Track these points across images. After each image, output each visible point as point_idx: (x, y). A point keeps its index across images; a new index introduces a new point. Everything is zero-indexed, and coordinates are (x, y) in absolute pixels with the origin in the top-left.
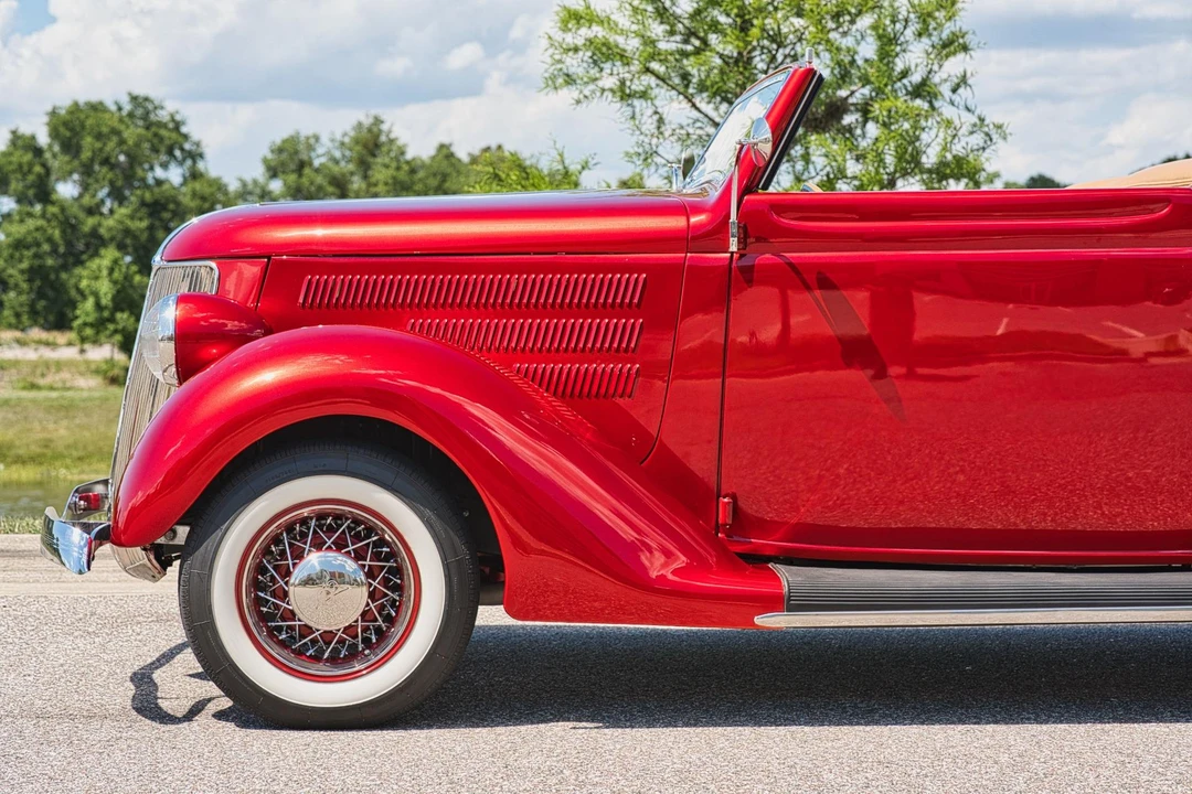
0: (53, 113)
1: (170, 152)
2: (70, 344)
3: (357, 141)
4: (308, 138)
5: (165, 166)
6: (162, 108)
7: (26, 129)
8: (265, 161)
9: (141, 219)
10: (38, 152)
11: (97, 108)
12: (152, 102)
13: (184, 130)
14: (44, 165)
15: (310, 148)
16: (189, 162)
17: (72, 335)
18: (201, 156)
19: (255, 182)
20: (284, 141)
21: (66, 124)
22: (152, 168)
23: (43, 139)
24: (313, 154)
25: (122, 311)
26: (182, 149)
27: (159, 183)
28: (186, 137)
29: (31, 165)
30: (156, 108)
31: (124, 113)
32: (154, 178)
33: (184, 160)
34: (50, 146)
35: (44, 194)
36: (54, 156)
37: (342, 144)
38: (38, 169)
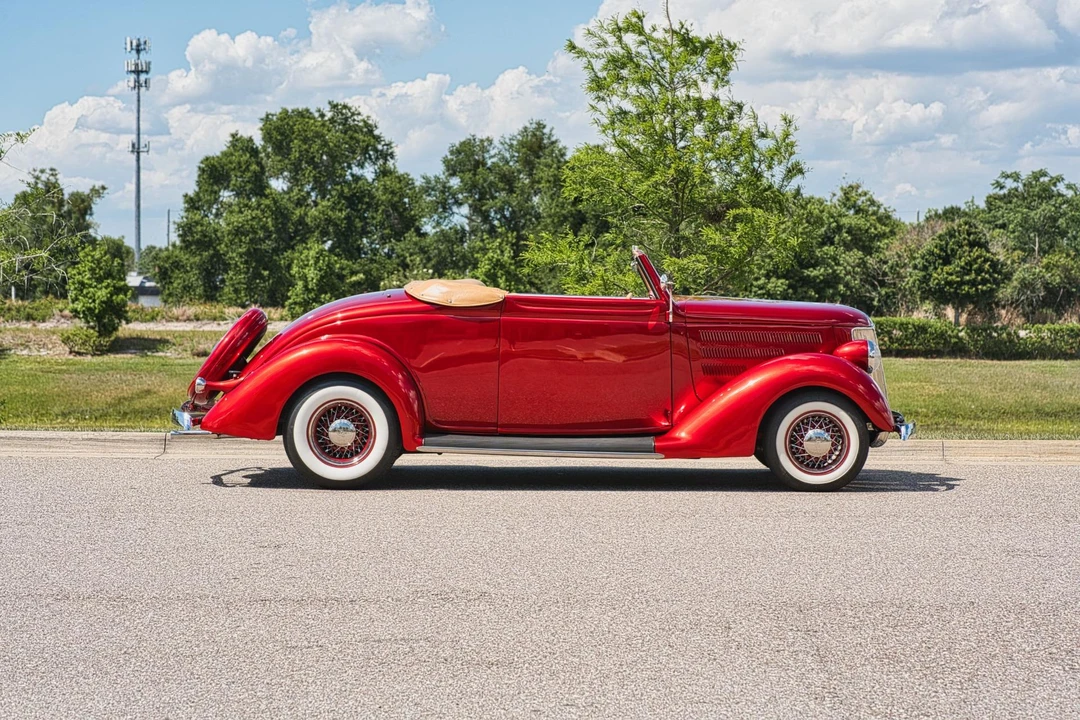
0: (267, 119)
1: (365, 151)
2: (282, 319)
3: (522, 144)
4: (482, 141)
5: (361, 165)
6: (359, 114)
7: (245, 133)
8: (446, 161)
9: (341, 210)
10: (254, 152)
11: (304, 114)
12: (350, 109)
13: (376, 132)
14: (259, 164)
15: (484, 150)
16: (381, 162)
17: (285, 312)
18: (392, 155)
19: (437, 179)
20: (463, 144)
21: (277, 129)
22: (350, 167)
23: (258, 142)
24: (486, 155)
25: (326, 293)
26: (376, 150)
27: (357, 178)
28: (378, 139)
29: (248, 164)
30: (353, 114)
31: (326, 118)
32: (352, 175)
33: (377, 159)
34: (264, 147)
35: (259, 187)
36: (268, 156)
37: (511, 146)
38: (254, 167)
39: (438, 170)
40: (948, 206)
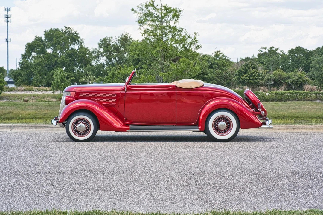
0: (46, 32)
1: (75, 41)
2: (50, 90)
3: (121, 38)
4: (109, 38)
5: (74, 45)
6: (73, 30)
7: (39, 36)
8: (99, 44)
9: (68, 58)
10: (42, 41)
11: (57, 30)
12: (70, 29)
13: (79, 36)
14: (43, 45)
15: (110, 40)
16: (80, 44)
17: (51, 88)
18: (83, 42)
19: (96, 49)
20: (104, 39)
21: (49, 34)
22: (70, 45)
23: (43, 38)
24: (111, 42)
25: (63, 83)
26: (78, 41)
28: (79, 37)
29: (40, 45)
30: (71, 30)
31: (64, 31)
32: (71, 48)
33: (79, 43)
34: (45, 40)
35: (44, 52)
36: (46, 42)
37: (118, 39)
38: (42, 46)
39: (96, 47)
40: (246, 57)
